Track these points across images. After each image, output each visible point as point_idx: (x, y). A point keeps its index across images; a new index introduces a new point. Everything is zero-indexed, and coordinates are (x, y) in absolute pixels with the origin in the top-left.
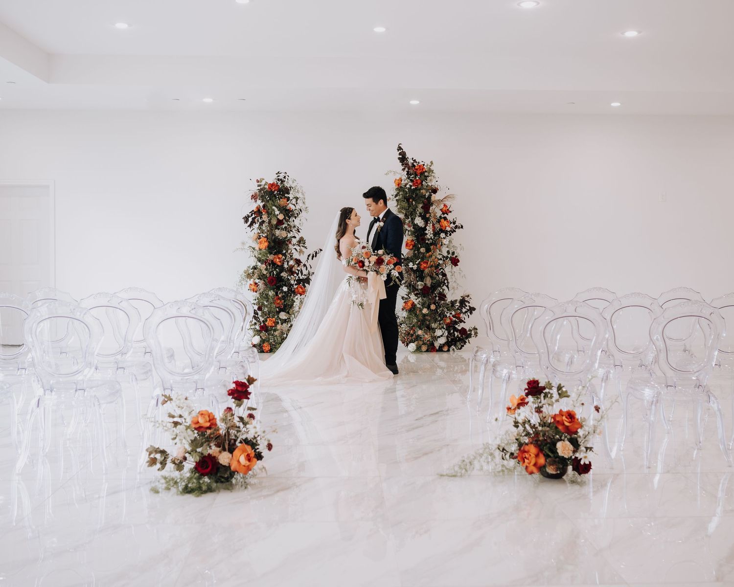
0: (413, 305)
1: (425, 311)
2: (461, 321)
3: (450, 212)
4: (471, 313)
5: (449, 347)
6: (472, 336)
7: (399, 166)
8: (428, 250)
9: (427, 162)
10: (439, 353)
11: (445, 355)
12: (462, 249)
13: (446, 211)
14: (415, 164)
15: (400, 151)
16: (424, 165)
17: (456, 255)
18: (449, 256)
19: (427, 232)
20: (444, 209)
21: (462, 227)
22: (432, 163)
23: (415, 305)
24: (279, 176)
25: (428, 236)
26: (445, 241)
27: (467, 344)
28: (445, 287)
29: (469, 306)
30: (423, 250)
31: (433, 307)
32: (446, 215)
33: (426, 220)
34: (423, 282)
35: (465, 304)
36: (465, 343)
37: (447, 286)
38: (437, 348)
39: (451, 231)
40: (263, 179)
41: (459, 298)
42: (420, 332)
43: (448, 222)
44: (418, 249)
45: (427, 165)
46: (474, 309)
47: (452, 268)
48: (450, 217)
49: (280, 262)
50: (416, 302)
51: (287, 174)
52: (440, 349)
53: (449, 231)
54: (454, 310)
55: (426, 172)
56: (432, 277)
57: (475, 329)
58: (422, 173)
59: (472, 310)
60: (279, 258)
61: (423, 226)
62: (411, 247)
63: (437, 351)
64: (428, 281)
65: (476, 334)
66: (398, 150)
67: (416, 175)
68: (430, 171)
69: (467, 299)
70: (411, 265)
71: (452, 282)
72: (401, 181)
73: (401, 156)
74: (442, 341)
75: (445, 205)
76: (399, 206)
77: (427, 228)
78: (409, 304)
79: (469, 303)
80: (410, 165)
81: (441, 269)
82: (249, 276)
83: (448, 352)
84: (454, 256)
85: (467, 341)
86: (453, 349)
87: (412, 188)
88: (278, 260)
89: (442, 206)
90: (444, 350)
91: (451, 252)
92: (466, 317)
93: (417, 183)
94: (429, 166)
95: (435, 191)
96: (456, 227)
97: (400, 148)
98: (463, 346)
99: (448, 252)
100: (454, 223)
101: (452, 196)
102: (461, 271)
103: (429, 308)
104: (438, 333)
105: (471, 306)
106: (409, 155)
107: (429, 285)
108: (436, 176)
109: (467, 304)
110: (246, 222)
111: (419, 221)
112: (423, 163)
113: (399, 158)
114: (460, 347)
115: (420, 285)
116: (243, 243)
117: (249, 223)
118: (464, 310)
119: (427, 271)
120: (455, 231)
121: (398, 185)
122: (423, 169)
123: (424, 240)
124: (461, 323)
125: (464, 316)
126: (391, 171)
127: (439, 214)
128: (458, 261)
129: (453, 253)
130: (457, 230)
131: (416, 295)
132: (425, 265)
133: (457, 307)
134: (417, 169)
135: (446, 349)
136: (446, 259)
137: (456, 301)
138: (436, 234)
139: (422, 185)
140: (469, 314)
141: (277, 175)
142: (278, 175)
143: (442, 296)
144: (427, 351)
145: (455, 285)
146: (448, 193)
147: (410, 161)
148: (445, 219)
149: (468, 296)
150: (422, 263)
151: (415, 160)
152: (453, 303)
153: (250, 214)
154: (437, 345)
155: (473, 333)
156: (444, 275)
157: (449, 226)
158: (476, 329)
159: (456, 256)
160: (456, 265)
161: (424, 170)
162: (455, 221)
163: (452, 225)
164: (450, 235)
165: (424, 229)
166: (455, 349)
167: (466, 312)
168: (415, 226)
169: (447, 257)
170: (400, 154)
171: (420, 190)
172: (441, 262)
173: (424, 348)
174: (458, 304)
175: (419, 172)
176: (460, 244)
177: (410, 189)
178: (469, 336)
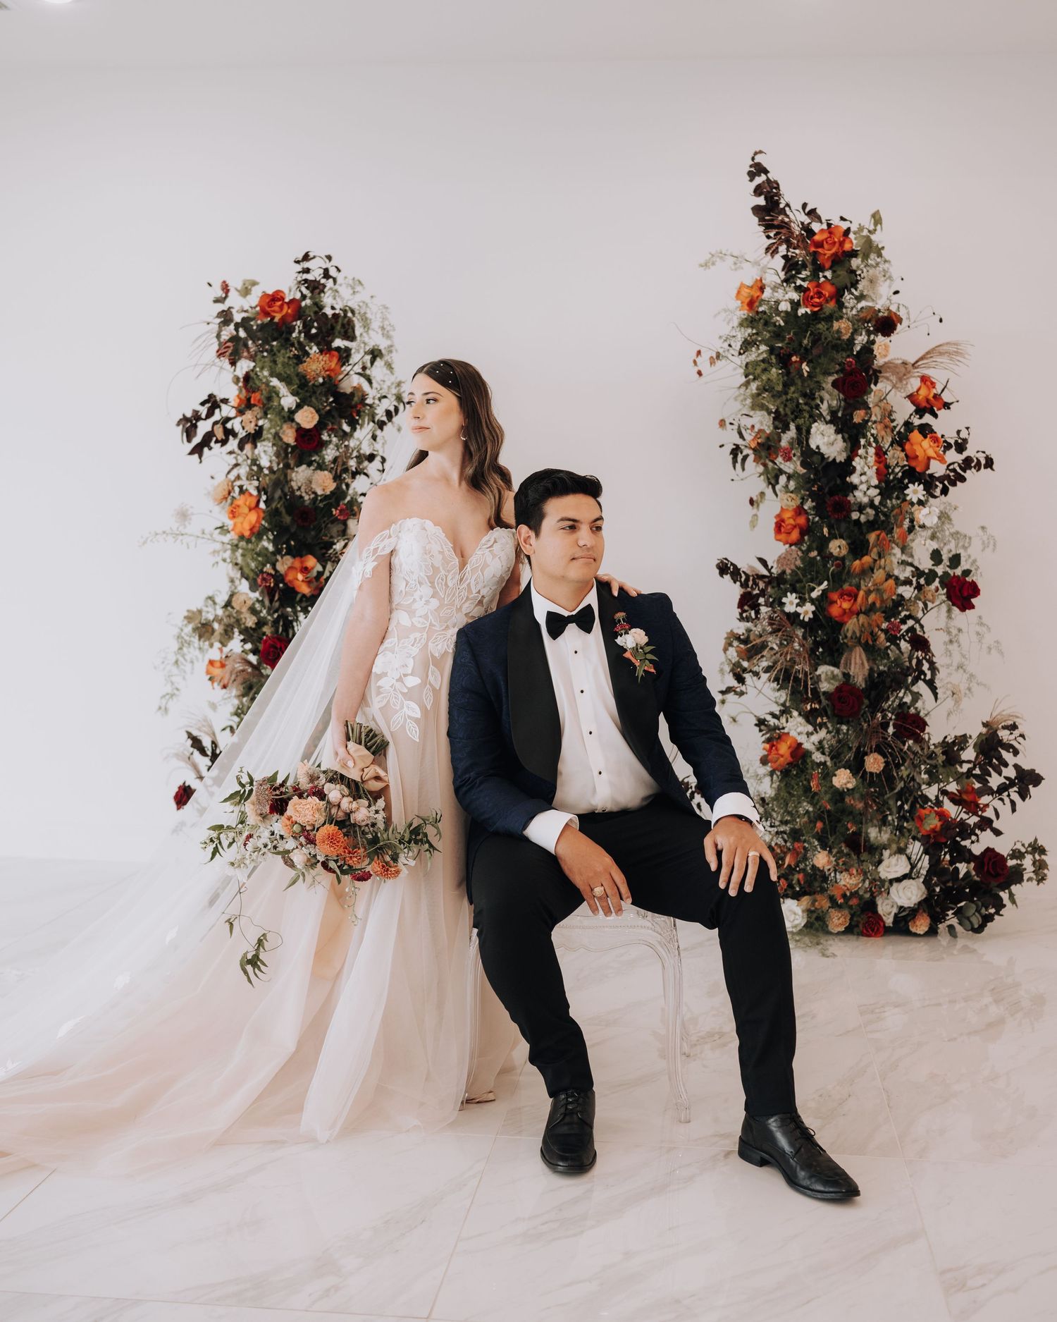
0: (799, 754)
1: (843, 779)
2: (986, 824)
3: (947, 406)
4: (1024, 795)
5: (937, 918)
6: (1026, 877)
7: (754, 237)
8: (858, 548)
9: (859, 219)
10: (893, 938)
11: (918, 949)
12: (990, 543)
13: (928, 405)
14: (816, 227)
15: (760, 179)
16: (848, 231)
17: (964, 565)
18: (940, 570)
19: (854, 479)
20: (923, 392)
21: (989, 463)
22: (877, 219)
23: (807, 754)
24: (307, 271)
25: (860, 496)
26: (927, 516)
27: (1008, 910)
28: (921, 687)
29: (1016, 766)
30: (837, 547)
31: (874, 763)
32: (928, 419)
33: (852, 434)
34: (836, 665)
35: (1000, 758)
36: (1000, 906)
37: (931, 684)
38: (889, 921)
39: (947, 477)
40: (254, 283)
41: (975, 730)
42: (821, 859)
43: (936, 440)
44: (822, 544)
45: (861, 228)
46: (1035, 779)
47: (949, 617)
48: (944, 425)
49: (309, 582)
50: (808, 745)
51: (334, 262)
52: (902, 925)
53: (941, 479)
54: (959, 778)
55: (854, 254)
56: (872, 650)
57: (1036, 849)
58: (843, 258)
59: (1027, 780)
60: (305, 570)
61: (841, 458)
62: (795, 535)
63: (887, 931)
64: (858, 667)
65: (1040, 867)
66: (752, 176)
67: (818, 269)
68: (870, 249)
69: (1004, 735)
70: (791, 603)
71: (948, 666)
72: (762, 289)
73: (761, 201)
74: (910, 894)
75: (924, 379)
76: (754, 387)
77: (857, 462)
78: (784, 748)
79: (1016, 752)
80: (797, 230)
81: (910, 617)
82: (204, 630)
83: (932, 941)
84: (958, 572)
85: (1004, 895)
86: (951, 928)
87: (801, 311)
88: (300, 577)
89: (914, 384)
90: (913, 930)
91: (945, 557)
92: (1005, 809)
93: (820, 294)
94: (865, 233)
95: (887, 325)
96: (967, 464)
97: (757, 169)
98: (988, 919)
99: (936, 556)
100: (961, 447)
101: (952, 349)
102: (982, 630)
103: (857, 767)
104: (892, 866)
105: (1026, 767)
106: (791, 196)
107: (860, 680)
108: (894, 271)
109: (1007, 756)
110: (190, 433)
111: (825, 439)
112: (844, 225)
113: (757, 210)
114: (976, 921)
115: (827, 677)
116: (183, 515)
117: (197, 439)
118: (995, 781)
119: (852, 626)
120: (963, 479)
121: (751, 304)
122: (842, 244)
123: (843, 508)
124: (983, 830)
125: (997, 803)
126: (722, 255)
127: (903, 411)
128: (974, 590)
129: (955, 560)
130: (969, 474)
131: (809, 717)
132: (846, 605)
133: (966, 767)
134: (819, 245)
135: (921, 925)
136: (929, 583)
137: (962, 741)
138: (891, 486)
139: (841, 305)
140: (1015, 797)
141: (299, 268)
142: (306, 265)
143: (913, 724)
144: (849, 931)
145: (958, 679)
146: (940, 336)
147: (797, 218)
148: (925, 430)
149: (1013, 727)
150: (835, 596)
151: (812, 213)
152: (951, 750)
153: (203, 411)
154: (886, 909)
155: (1028, 862)
156: (920, 643)
157: (942, 460)
158: (1042, 851)
159: (967, 573)
160: (965, 605)
161: (847, 247)
162: (965, 441)
163: (953, 456)
164: (945, 491)
165: (846, 468)
166: (959, 928)
167: (1003, 789)
168: (811, 457)
169: (931, 576)
170: (758, 191)
171: (830, 319)
172: (907, 592)
173: (837, 921)
174: (969, 754)
175: (828, 252)
176: (983, 528)
177: (791, 316)
178: (1016, 876)
